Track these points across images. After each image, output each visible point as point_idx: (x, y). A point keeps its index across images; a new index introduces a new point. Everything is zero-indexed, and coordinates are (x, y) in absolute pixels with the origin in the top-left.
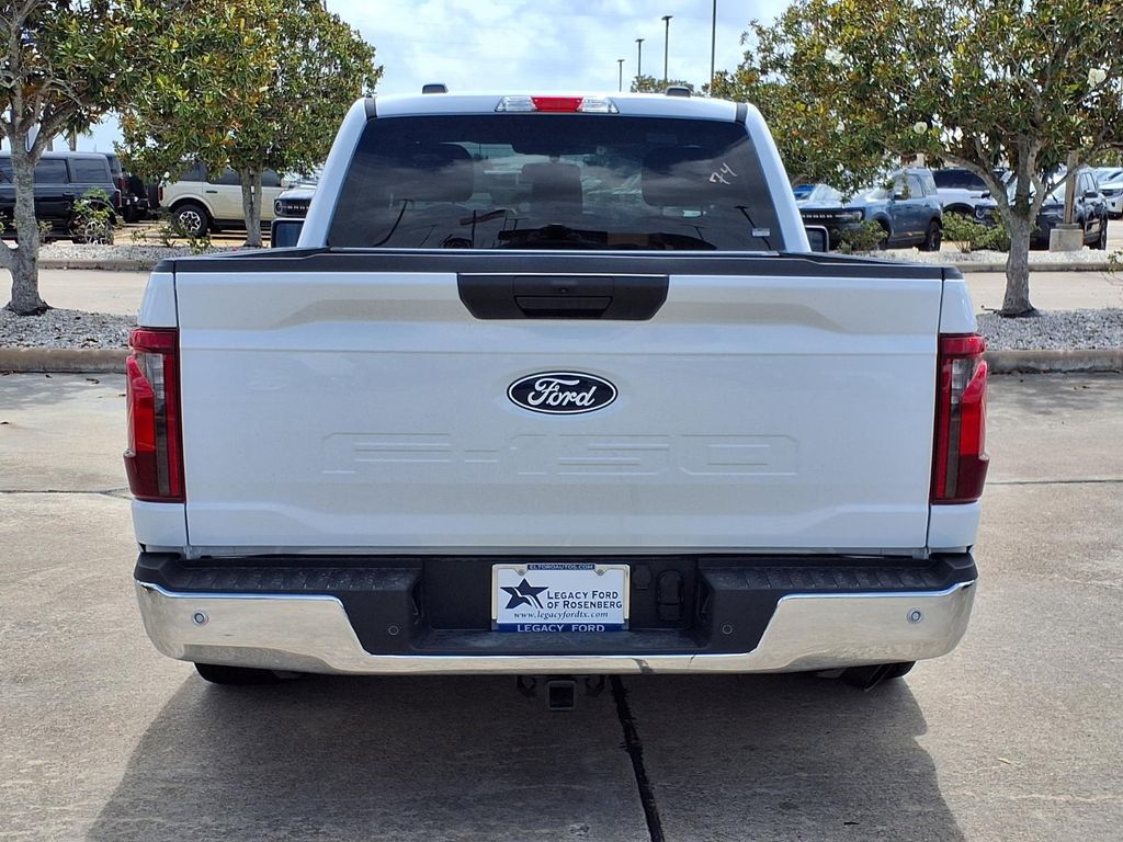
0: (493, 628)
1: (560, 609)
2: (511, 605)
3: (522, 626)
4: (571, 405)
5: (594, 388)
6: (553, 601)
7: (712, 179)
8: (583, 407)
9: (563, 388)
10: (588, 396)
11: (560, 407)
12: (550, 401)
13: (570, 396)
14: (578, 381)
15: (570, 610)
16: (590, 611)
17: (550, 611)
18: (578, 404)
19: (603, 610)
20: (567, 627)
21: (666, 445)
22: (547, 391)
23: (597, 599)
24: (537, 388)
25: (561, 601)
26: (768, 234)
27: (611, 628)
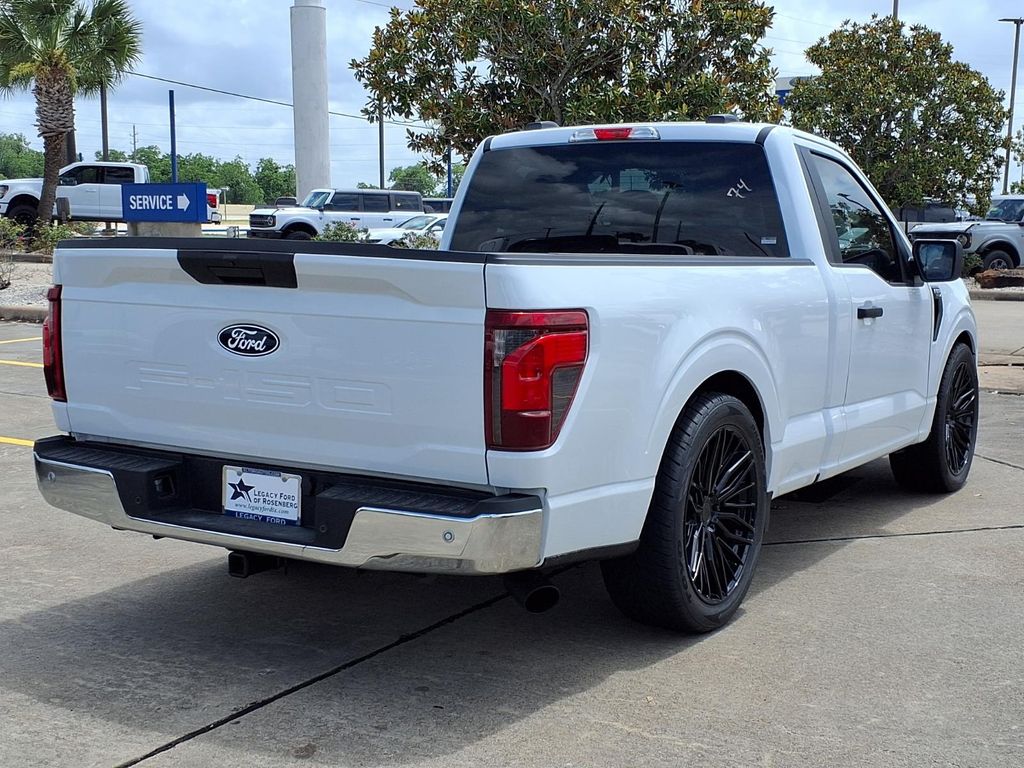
0: (224, 512)
1: (261, 504)
2: (234, 497)
3: (239, 513)
4: (252, 350)
5: (265, 338)
6: (257, 497)
7: (729, 194)
8: (259, 351)
9: (248, 337)
10: (262, 343)
11: (245, 351)
12: (240, 346)
13: (251, 343)
14: (255, 332)
15: (267, 506)
16: (279, 508)
17: (256, 505)
18: (257, 349)
19: (285, 509)
20: (264, 518)
21: (308, 384)
22: (239, 338)
23: (282, 500)
24: (234, 336)
25: (262, 498)
26: (775, 242)
27: (290, 523)
